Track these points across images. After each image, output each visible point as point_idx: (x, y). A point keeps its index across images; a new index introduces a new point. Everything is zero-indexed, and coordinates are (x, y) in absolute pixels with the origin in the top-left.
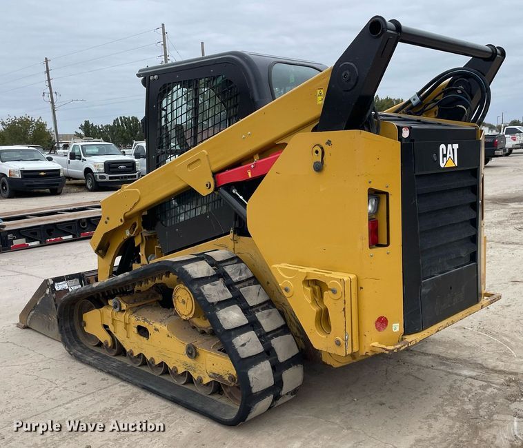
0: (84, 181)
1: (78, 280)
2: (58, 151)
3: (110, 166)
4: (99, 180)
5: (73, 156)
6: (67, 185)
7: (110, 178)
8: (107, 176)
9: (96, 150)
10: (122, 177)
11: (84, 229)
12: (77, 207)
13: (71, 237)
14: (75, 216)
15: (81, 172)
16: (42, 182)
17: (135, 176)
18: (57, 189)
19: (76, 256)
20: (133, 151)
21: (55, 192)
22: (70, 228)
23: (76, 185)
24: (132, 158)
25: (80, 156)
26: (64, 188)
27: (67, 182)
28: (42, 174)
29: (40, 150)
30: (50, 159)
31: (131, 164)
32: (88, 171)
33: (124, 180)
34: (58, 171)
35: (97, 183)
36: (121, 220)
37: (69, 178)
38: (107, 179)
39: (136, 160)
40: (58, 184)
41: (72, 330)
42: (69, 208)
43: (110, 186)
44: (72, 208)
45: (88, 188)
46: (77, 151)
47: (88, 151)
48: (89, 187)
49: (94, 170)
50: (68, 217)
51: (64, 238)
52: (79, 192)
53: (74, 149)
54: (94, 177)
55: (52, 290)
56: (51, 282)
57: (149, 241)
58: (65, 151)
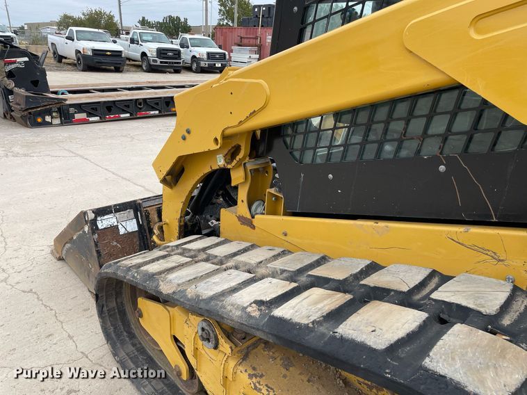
0: (140, 63)
1: (132, 212)
2: (121, 36)
3: (161, 53)
4: (152, 63)
5: (132, 41)
6: (127, 65)
7: (161, 62)
8: (159, 60)
9: (150, 38)
10: (170, 63)
11: (140, 109)
12: (134, 86)
13: (128, 115)
14: (132, 95)
15: (138, 56)
16: (108, 60)
17: (180, 63)
18: (119, 68)
19: (132, 138)
20: (178, 41)
21: (118, 70)
22: (128, 106)
23: (135, 66)
24: (178, 47)
25: (138, 41)
26: (125, 67)
27: (128, 62)
28: (109, 53)
29: (108, 35)
30: (115, 42)
31: (177, 52)
32: (144, 54)
33: (171, 65)
34: (121, 52)
35: (150, 65)
36: (216, 140)
37: (129, 59)
38: (158, 63)
39: (181, 49)
40: (120, 64)
41: (120, 312)
42: (128, 86)
43: (160, 69)
44: (130, 86)
45: (142, 68)
46: (135, 37)
47: (144, 38)
48: (144, 68)
49: (149, 55)
50: (126, 95)
51: (122, 116)
52: (136, 71)
53: (133, 35)
54: (148, 61)
55: (92, 229)
56: (92, 216)
57: (256, 176)
58: (127, 36)
